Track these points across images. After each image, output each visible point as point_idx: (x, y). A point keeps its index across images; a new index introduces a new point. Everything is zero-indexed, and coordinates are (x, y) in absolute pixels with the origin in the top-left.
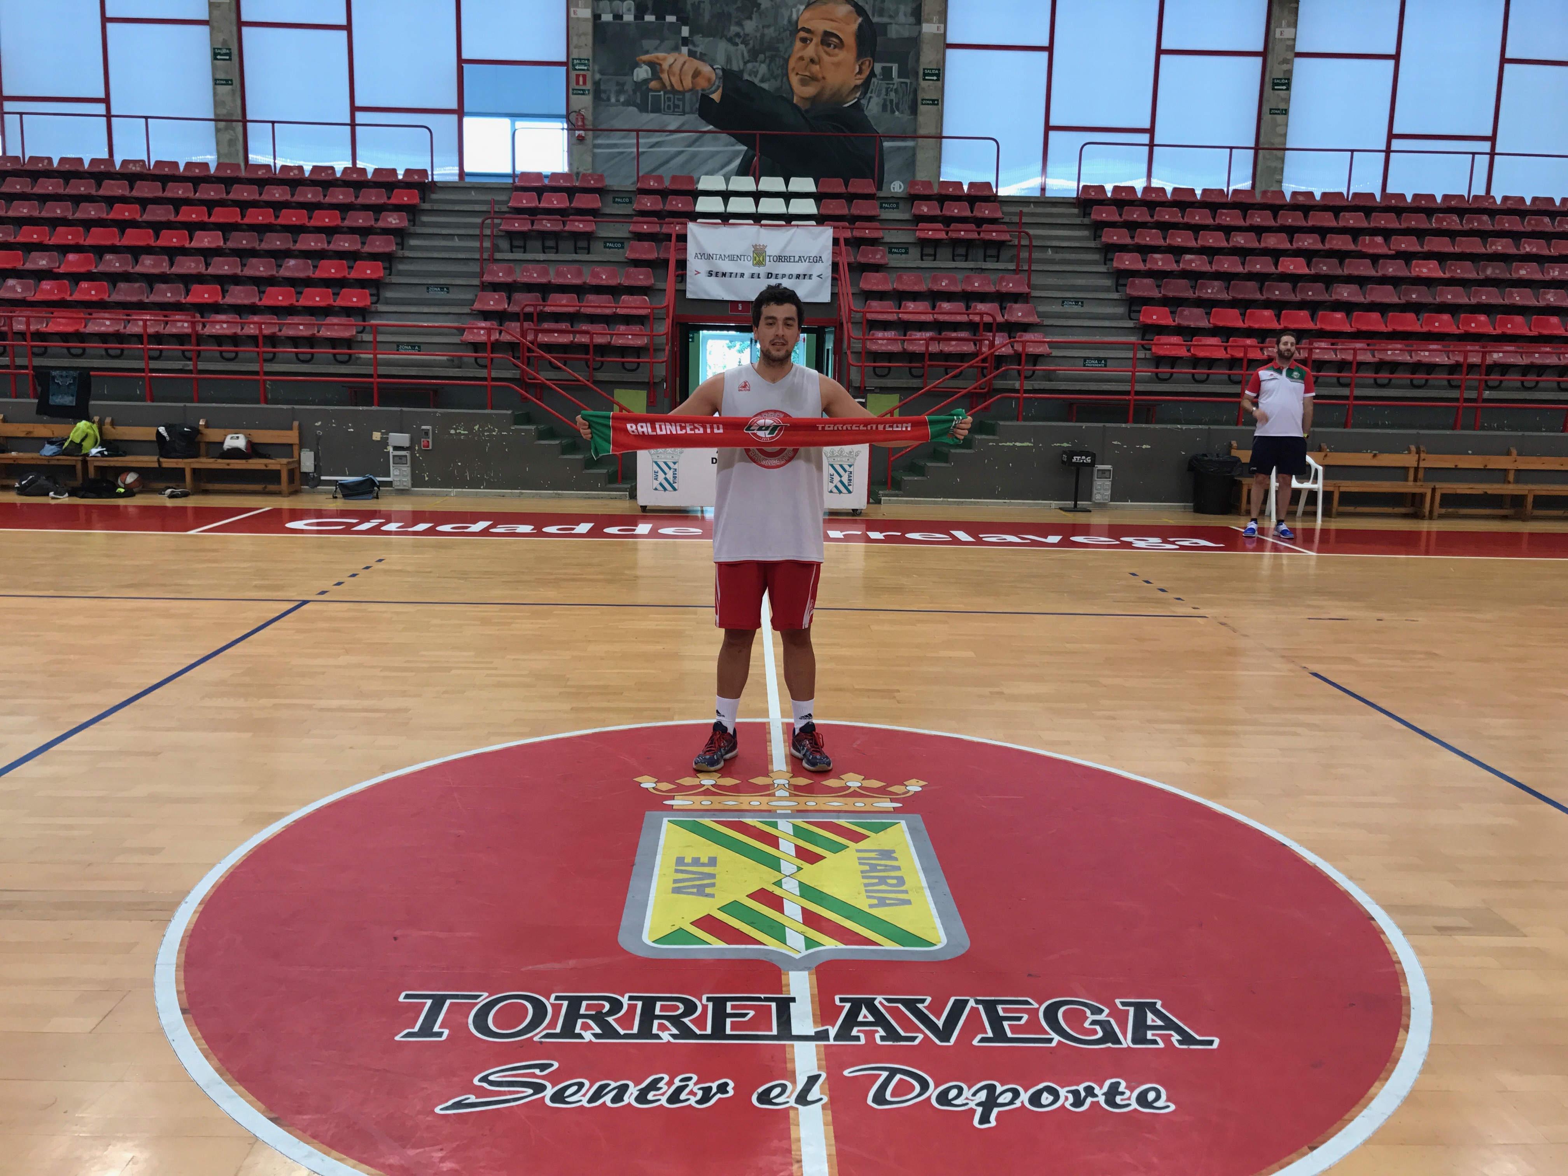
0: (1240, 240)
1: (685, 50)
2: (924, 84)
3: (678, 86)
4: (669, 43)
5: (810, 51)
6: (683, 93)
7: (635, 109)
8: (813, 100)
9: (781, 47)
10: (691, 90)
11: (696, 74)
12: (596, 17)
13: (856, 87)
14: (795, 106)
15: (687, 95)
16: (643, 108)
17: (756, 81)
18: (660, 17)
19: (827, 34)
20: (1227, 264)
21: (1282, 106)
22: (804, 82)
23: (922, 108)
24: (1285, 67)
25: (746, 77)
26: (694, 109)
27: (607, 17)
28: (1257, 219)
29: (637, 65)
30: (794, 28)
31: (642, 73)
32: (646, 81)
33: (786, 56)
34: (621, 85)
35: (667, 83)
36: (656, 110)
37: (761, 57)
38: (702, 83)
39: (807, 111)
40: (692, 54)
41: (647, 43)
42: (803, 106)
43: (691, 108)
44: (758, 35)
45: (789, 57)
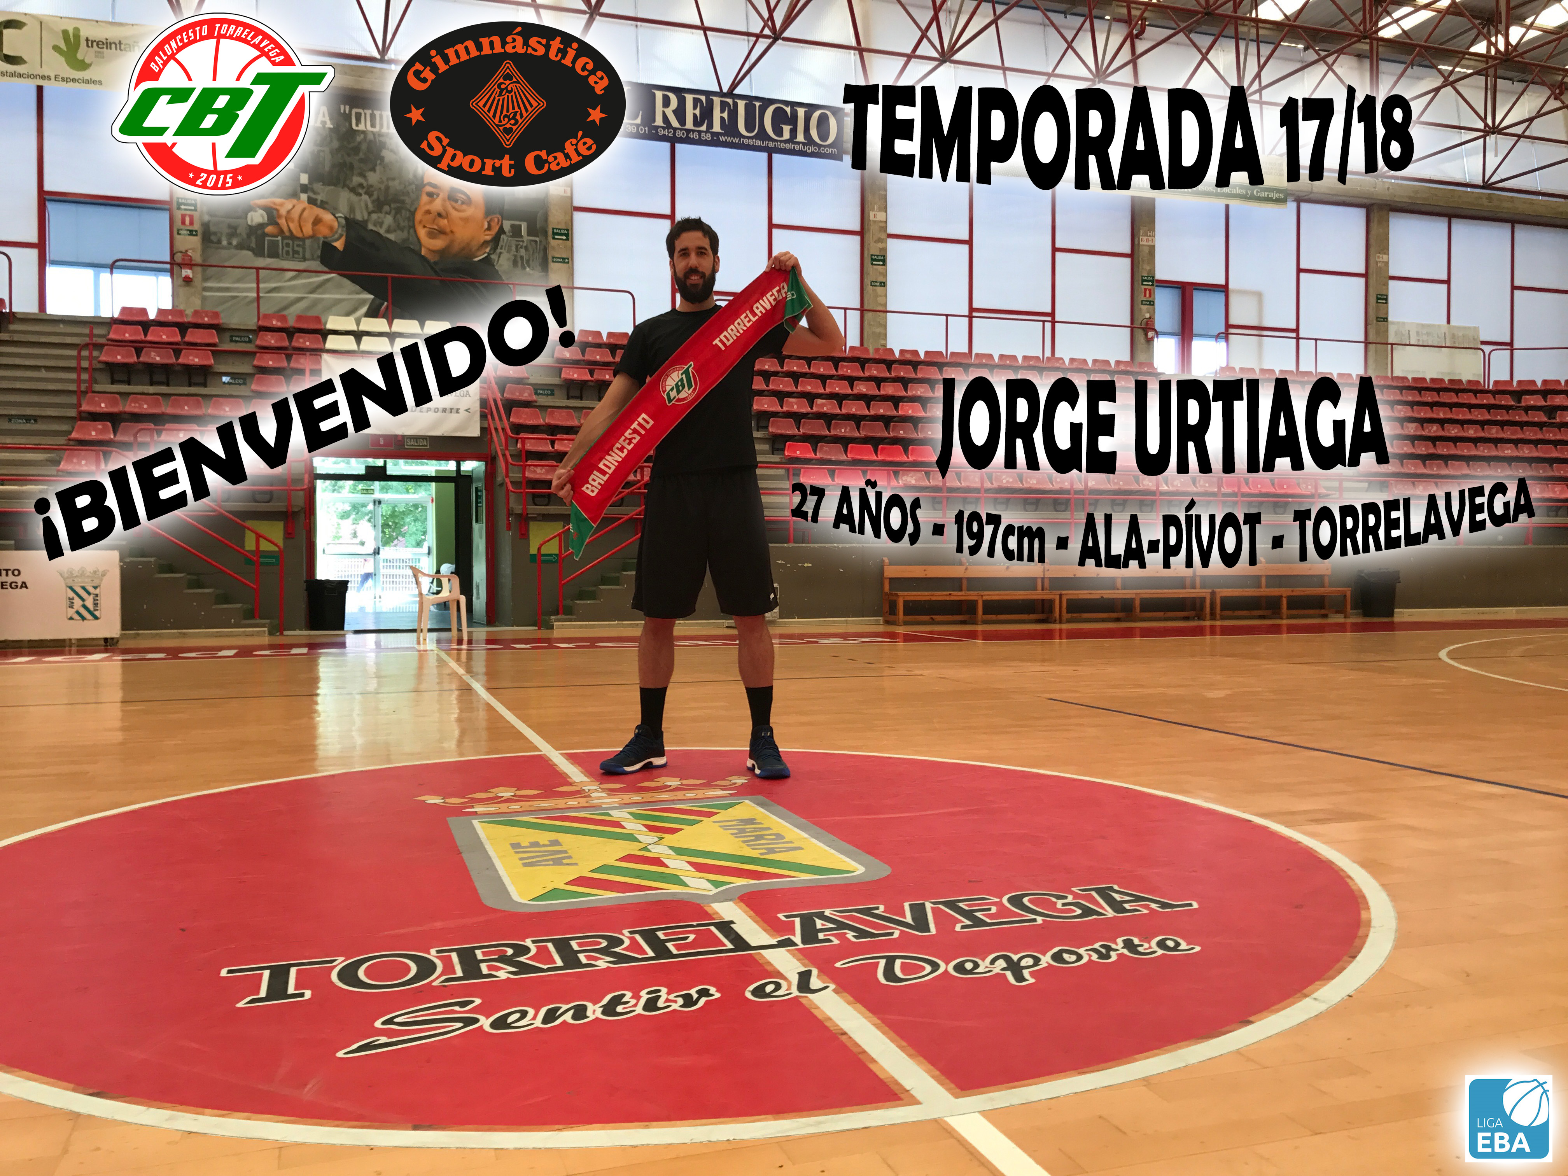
0: (862, 388)
1: (304, 197)
2: (553, 243)
3: (296, 232)
5: (438, 205)
6: (303, 239)
7: (250, 253)
8: (442, 253)
9: (407, 201)
10: (312, 237)
11: (317, 221)
13: (486, 243)
14: (423, 258)
15: (308, 242)
16: (258, 252)
17: (382, 232)
20: (854, 408)
21: (881, 279)
22: (432, 235)
23: (553, 266)
24: (880, 245)
25: (371, 227)
26: (315, 256)
28: (874, 371)
29: (250, 208)
30: (421, 183)
31: (257, 217)
32: (261, 226)
33: (412, 210)
34: (233, 228)
35: (285, 229)
36: (274, 254)
37: (386, 208)
38: (323, 231)
39: (435, 263)
40: (311, 201)
42: (432, 258)
43: (313, 255)
44: (383, 187)
45: (416, 209)
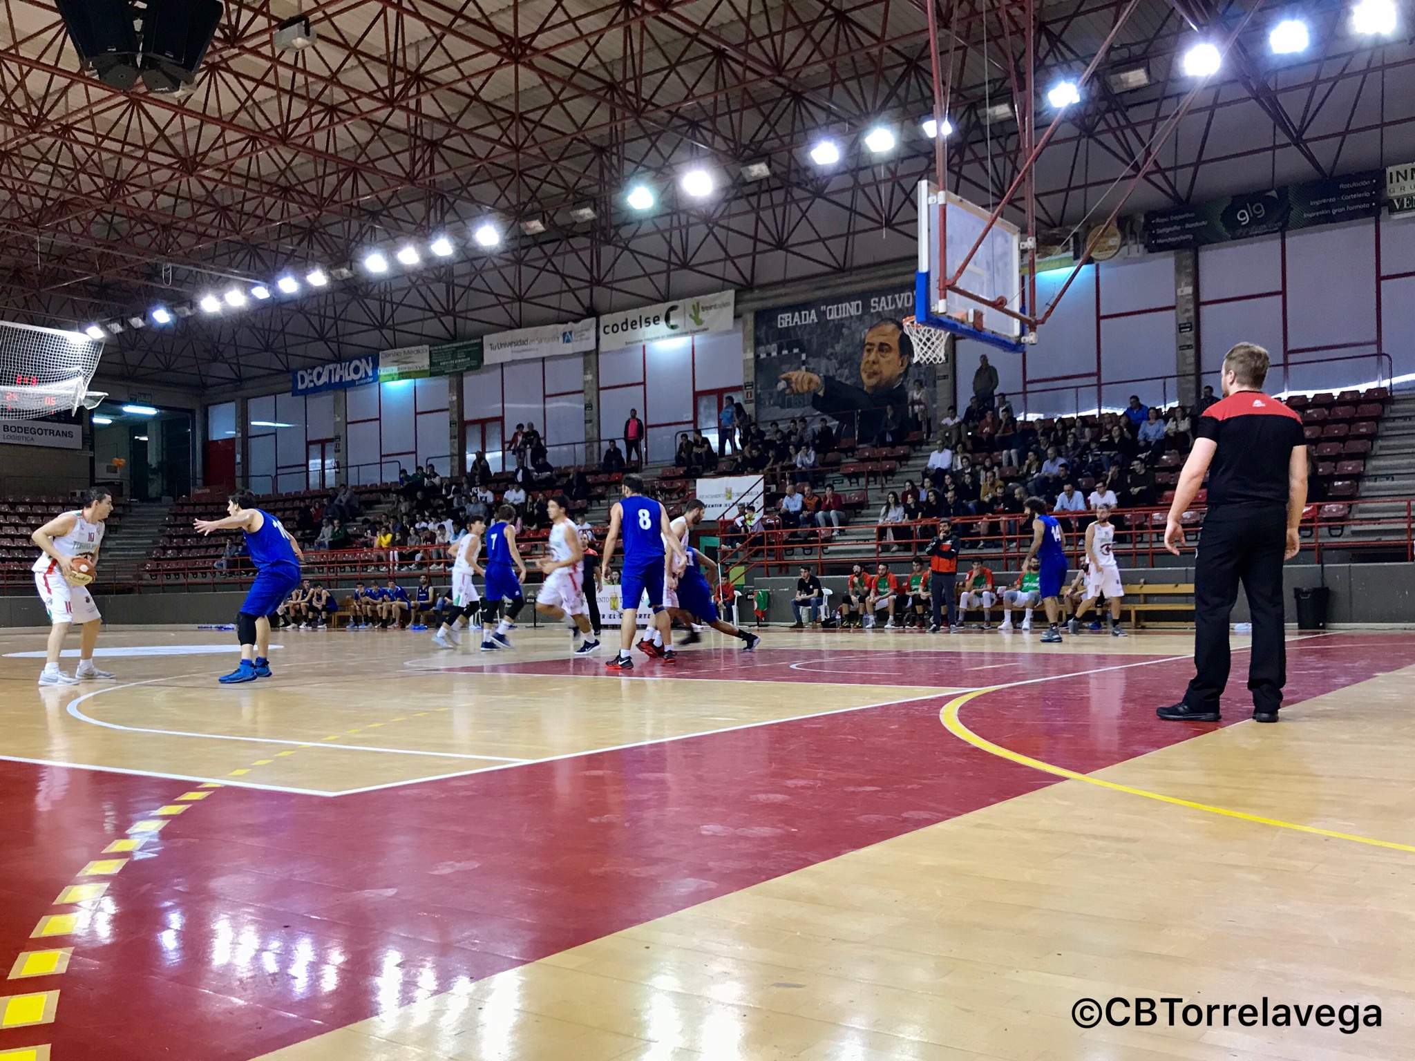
1: (803, 368)
2: (939, 366)
3: (801, 390)
4: (795, 365)
5: (872, 357)
6: (803, 394)
8: (875, 387)
9: (856, 357)
10: (807, 392)
11: (810, 381)
12: (757, 356)
13: (900, 375)
14: (865, 393)
15: (806, 395)
16: (782, 407)
17: (843, 380)
18: (790, 351)
19: (882, 344)
21: (1188, 343)
22: (869, 377)
23: (938, 382)
24: (1187, 315)
25: (838, 379)
26: (809, 402)
27: (763, 356)
29: (778, 381)
30: (863, 344)
31: (782, 385)
32: (784, 390)
33: (859, 362)
34: (771, 394)
35: (795, 390)
36: (790, 406)
37: (845, 365)
38: (813, 386)
39: (872, 394)
40: (807, 370)
41: (784, 367)
42: (869, 391)
45: (861, 362)
